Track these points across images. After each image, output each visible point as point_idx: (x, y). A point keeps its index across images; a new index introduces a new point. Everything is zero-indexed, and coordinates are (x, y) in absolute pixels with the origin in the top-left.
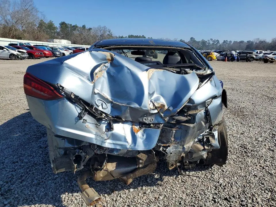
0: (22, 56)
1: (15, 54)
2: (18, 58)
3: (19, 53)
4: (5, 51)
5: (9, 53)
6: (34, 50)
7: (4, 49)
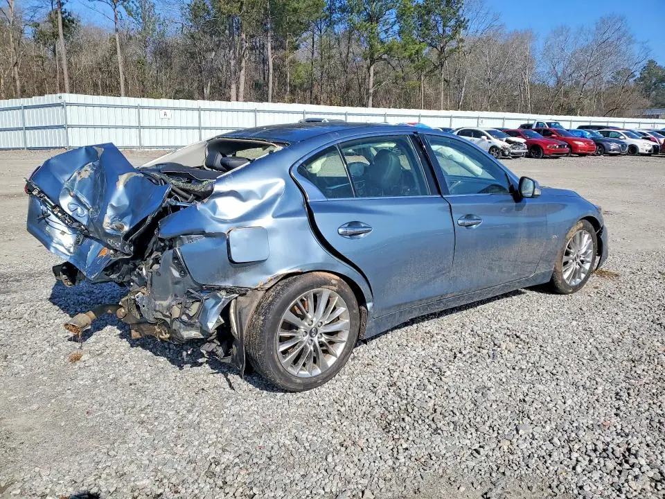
0: (512, 151)
1: (500, 147)
2: (504, 154)
3: (507, 145)
4: (484, 140)
5: (490, 145)
6: (553, 138)
7: (483, 137)
